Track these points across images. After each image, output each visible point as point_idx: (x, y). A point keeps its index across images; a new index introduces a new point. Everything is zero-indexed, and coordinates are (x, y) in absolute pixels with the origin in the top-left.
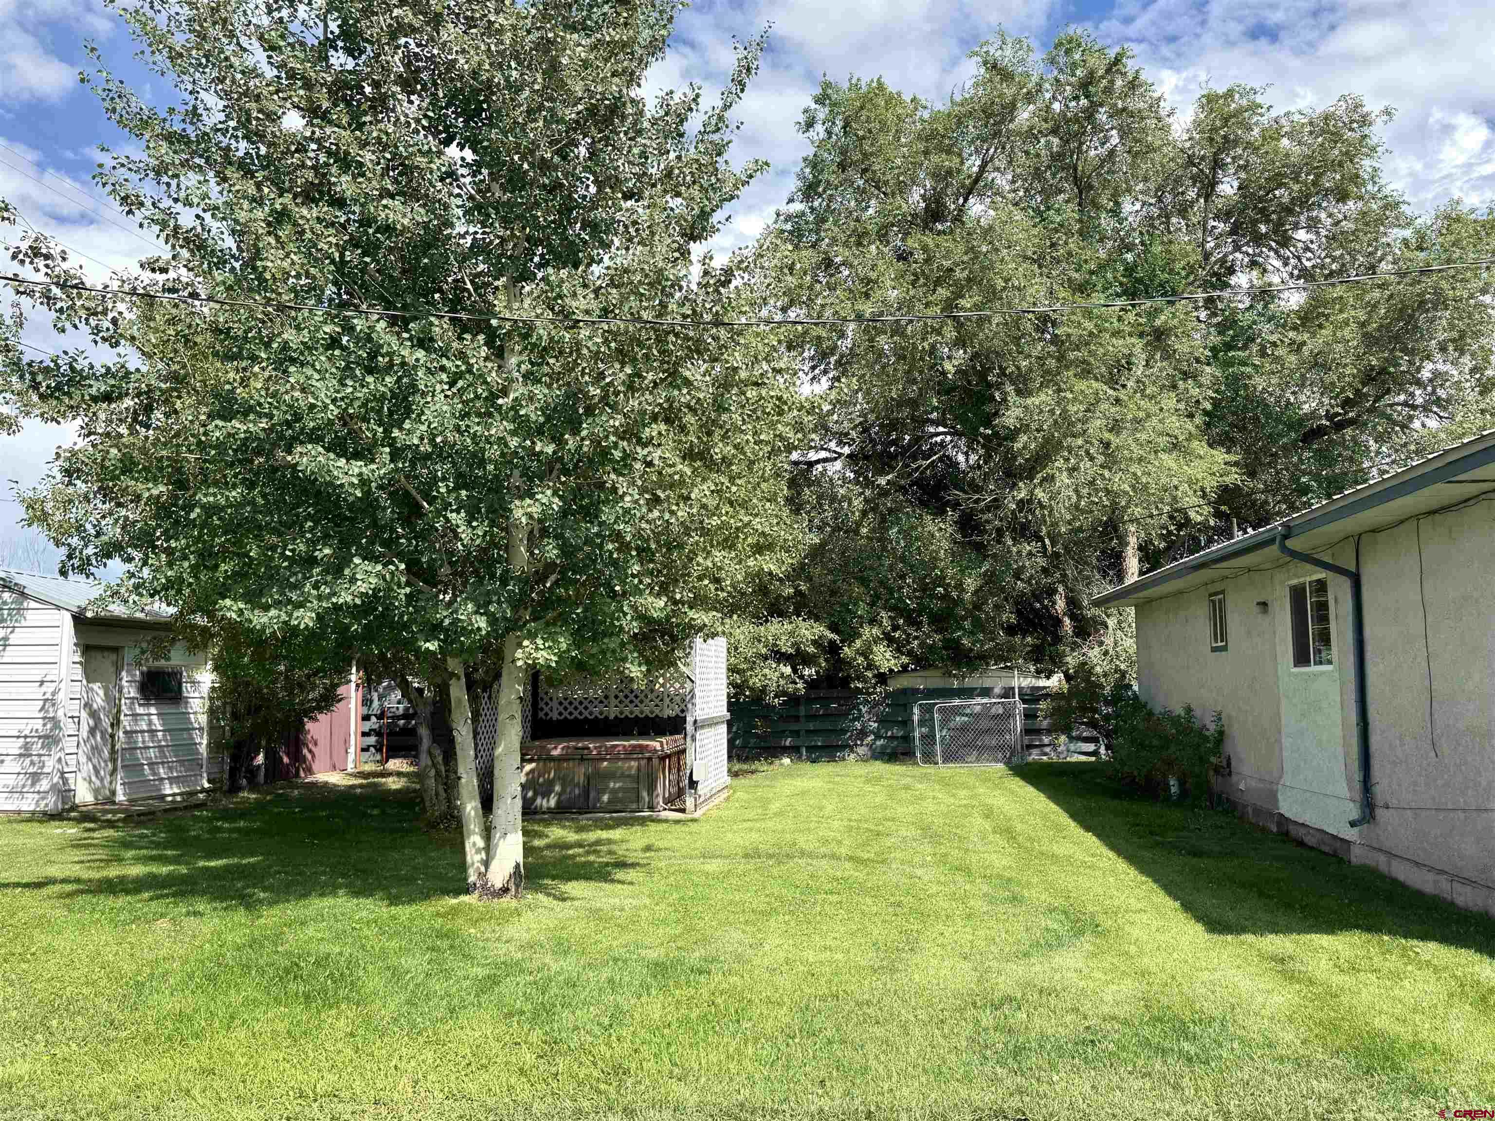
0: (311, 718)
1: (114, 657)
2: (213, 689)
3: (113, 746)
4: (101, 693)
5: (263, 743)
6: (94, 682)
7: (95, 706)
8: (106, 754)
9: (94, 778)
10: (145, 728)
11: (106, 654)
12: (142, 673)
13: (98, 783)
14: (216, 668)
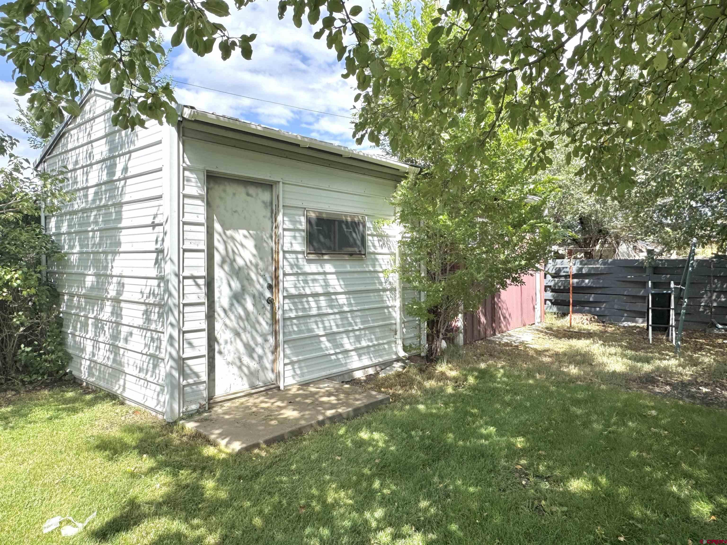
0: (515, 280)
1: (266, 196)
2: (402, 243)
3: (273, 314)
4: (250, 244)
5: (462, 307)
6: (236, 228)
7: (240, 262)
8: (265, 327)
9: (246, 360)
10: (320, 290)
11: (252, 190)
12: (309, 221)
13: (254, 365)
14: (404, 218)
